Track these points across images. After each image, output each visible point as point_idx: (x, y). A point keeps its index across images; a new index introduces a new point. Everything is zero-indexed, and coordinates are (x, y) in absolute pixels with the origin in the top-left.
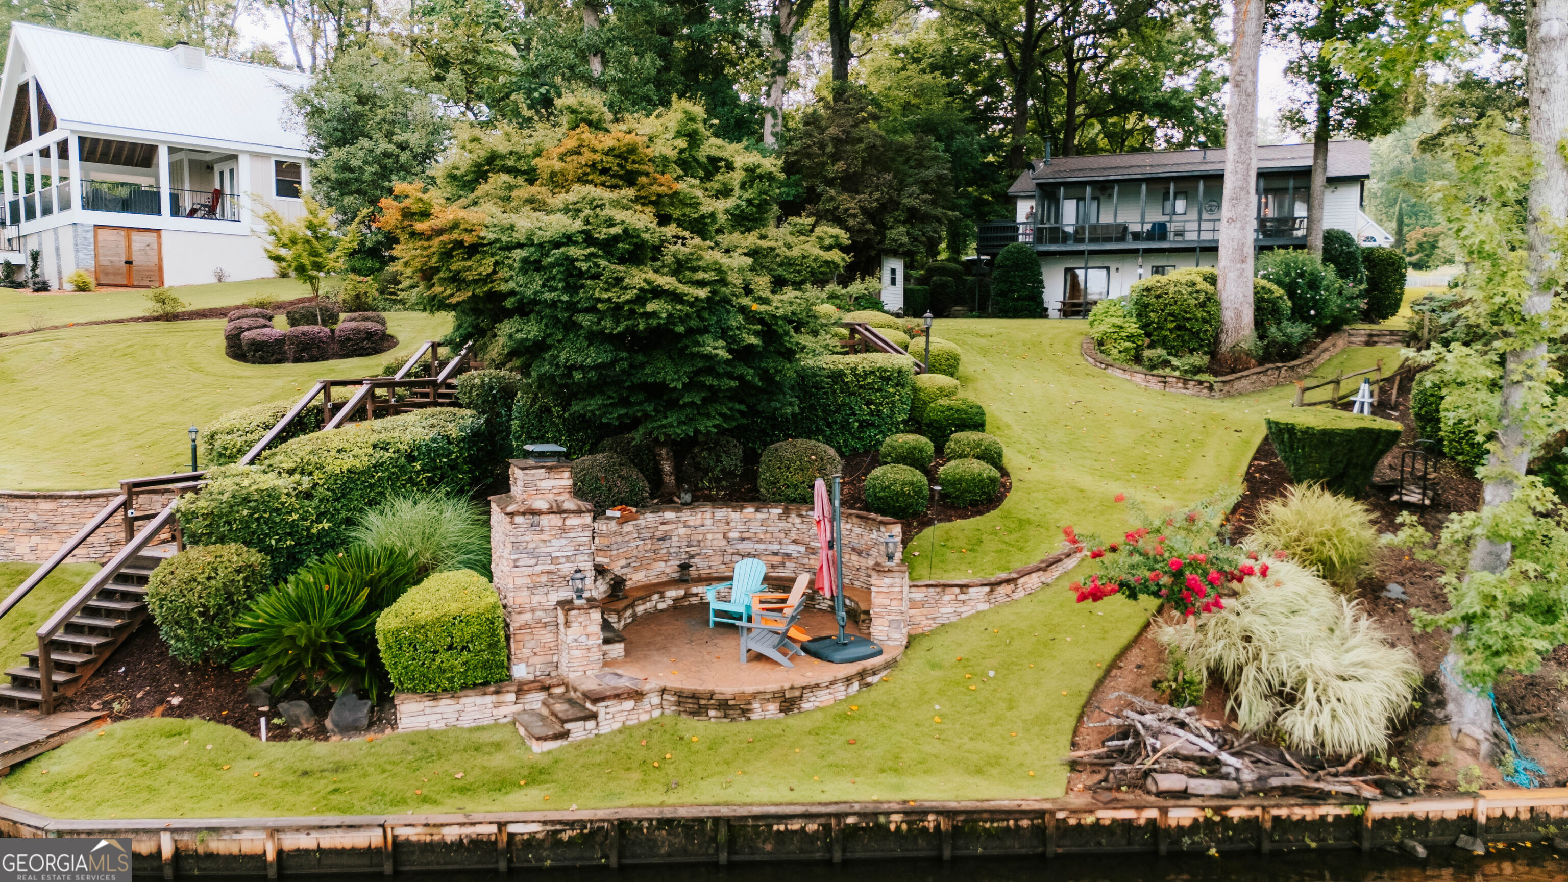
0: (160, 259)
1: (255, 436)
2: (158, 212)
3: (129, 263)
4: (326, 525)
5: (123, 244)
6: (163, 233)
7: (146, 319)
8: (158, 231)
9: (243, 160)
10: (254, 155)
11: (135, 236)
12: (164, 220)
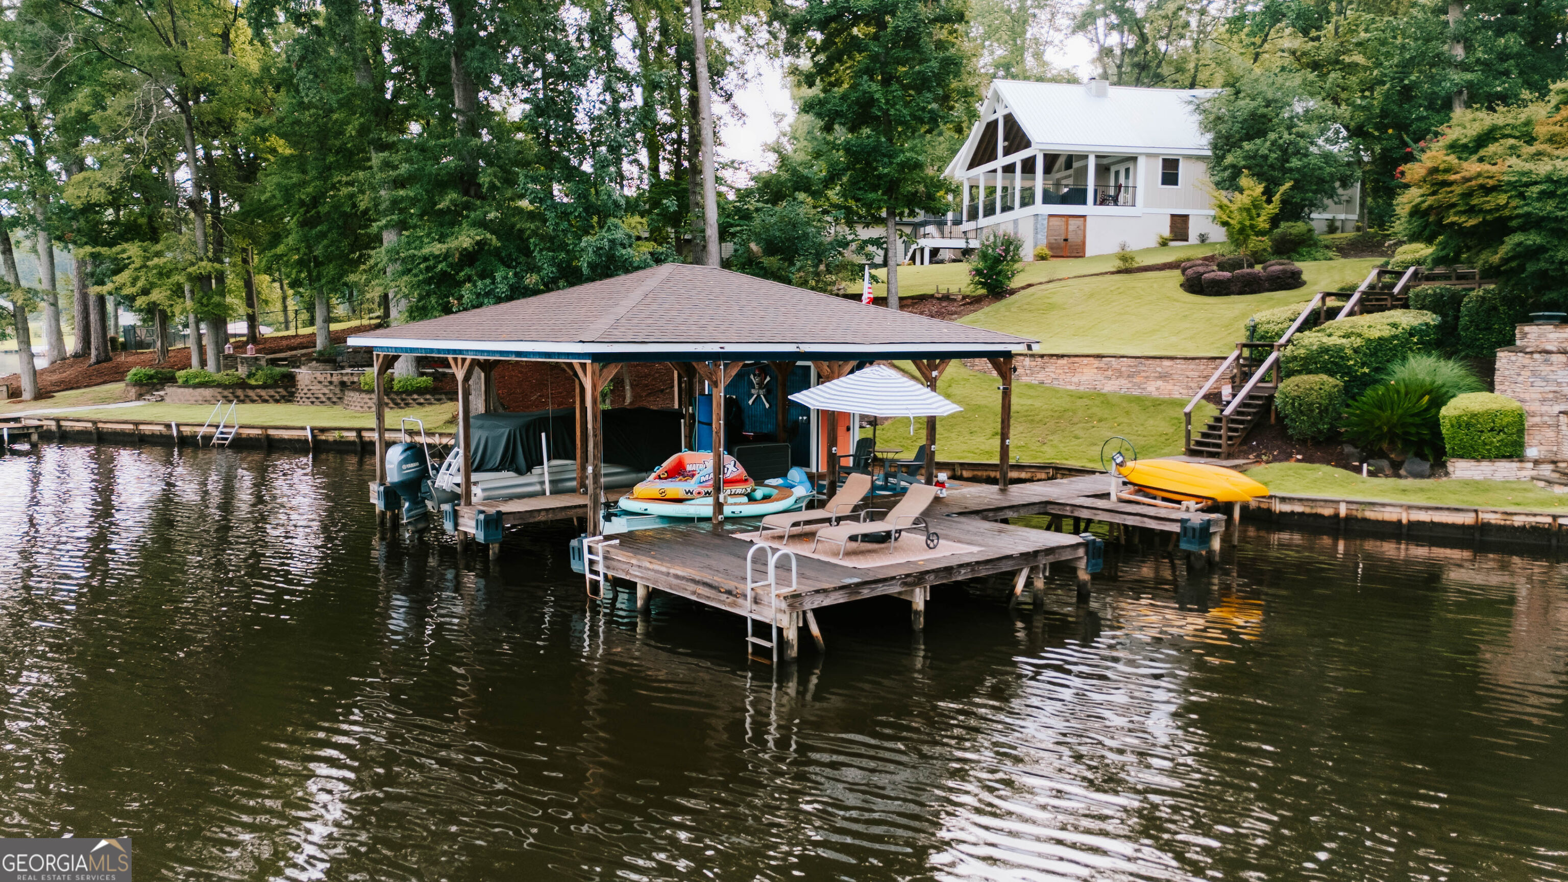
0: (1085, 237)
1: (1285, 325)
2: (1084, 202)
3: (1066, 240)
4: (1367, 371)
5: (1063, 227)
6: (1088, 219)
7: (1113, 273)
8: (1084, 216)
9: (1141, 161)
10: (1149, 155)
11: (1072, 222)
12: (1089, 209)
